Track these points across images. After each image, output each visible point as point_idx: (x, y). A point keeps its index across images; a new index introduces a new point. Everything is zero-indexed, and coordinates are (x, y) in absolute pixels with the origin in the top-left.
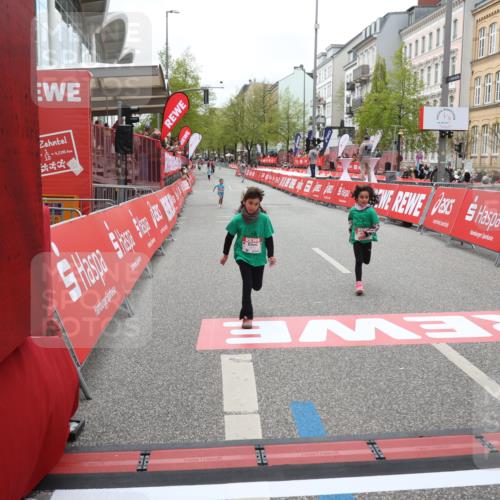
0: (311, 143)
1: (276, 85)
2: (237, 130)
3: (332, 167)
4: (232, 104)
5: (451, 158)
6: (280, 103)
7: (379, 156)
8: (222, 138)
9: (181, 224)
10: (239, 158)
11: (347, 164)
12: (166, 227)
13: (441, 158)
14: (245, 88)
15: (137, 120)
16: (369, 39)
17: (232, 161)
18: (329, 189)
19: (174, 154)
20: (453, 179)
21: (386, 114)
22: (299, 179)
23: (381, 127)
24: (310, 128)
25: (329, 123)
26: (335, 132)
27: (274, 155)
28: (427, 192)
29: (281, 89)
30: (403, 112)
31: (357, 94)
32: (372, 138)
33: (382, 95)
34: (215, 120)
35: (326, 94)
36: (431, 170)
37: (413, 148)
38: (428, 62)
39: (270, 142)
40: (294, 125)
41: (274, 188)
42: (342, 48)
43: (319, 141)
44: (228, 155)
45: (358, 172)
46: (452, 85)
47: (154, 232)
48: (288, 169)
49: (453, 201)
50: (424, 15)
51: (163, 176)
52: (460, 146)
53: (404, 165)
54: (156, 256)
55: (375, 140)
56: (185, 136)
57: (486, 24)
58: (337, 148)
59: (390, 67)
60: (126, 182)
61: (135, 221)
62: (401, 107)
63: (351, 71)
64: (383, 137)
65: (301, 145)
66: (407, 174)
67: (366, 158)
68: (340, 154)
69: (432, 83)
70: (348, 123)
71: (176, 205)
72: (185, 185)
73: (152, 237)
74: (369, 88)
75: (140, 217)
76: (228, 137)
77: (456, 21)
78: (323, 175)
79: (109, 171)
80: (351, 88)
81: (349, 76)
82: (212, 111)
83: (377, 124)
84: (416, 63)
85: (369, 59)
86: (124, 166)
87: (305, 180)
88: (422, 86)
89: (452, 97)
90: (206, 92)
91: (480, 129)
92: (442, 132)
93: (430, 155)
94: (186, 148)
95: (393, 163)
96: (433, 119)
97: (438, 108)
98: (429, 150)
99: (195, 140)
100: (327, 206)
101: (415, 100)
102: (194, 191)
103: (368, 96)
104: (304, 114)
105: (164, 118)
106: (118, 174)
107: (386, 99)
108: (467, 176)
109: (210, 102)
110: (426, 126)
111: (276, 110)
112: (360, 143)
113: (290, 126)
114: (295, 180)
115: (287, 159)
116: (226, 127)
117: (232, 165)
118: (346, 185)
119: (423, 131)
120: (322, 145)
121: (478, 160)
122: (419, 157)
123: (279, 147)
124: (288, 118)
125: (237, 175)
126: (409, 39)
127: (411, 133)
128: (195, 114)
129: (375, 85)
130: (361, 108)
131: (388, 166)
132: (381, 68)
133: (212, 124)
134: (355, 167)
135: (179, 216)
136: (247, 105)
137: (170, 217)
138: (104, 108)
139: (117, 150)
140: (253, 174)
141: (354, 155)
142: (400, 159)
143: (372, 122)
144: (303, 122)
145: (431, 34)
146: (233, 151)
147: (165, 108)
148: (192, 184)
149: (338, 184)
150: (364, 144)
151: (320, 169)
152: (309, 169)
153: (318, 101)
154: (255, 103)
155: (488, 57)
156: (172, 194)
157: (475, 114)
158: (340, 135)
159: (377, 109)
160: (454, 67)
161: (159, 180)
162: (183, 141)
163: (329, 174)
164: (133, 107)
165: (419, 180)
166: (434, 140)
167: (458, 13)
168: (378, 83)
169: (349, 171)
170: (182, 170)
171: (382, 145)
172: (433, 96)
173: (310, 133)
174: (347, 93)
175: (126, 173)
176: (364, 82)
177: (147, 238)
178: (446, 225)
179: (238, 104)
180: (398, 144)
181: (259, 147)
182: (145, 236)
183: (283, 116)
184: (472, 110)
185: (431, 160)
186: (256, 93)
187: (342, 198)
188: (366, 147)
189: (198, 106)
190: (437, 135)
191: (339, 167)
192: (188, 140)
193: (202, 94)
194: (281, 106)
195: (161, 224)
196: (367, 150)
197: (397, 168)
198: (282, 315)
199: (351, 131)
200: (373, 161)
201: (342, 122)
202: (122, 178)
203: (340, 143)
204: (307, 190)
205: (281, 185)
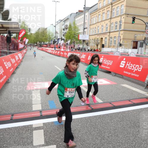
0: (54, 42)
1: (47, 28)
2: (37, 38)
3: (59, 48)
4: (36, 32)
5: (85, 46)
6: (47, 32)
7: (70, 45)
8: (34, 40)
9: (23, 60)
10: (38, 45)
11: (63, 47)
12: (19, 61)
13: (83, 46)
14: (39, 29)
15: (12, 35)
16: (68, 19)
17: (36, 46)
18: (59, 53)
19: (22, 44)
20: (85, 51)
21: (72, 36)
22: (52, 50)
23: (70, 39)
24: (54, 39)
25: (59, 38)
26: (60, 40)
27: (46, 45)
28: (80, 53)
29: (48, 29)
30: (75, 36)
31: (65, 31)
32: (68, 41)
33: (71, 32)
34: (32, 36)
35: (58, 31)
36: (81, 48)
37: (77, 44)
38: (80, 25)
39: (45, 42)
40: (51, 38)
41: (46, 52)
42: (62, 20)
43: (56, 42)
44: (35, 44)
45: (65, 49)
46: (85, 30)
47: (16, 62)
48: (49, 48)
49: (85, 55)
50: (80, 14)
51: (19, 49)
52: (87, 43)
53: (75, 47)
54: (17, 68)
55: (69, 42)
56: (25, 39)
57: (93, 17)
58: (61, 43)
59: (72, 25)
60: (9, 50)
61: (11, 59)
62: (74, 34)
63: (64, 26)
64: (71, 41)
65: (52, 42)
66: (76, 50)
67: (67, 46)
68: (61, 45)
69: (81, 29)
70: (63, 38)
71: (22, 56)
72: (25, 51)
73: (16, 63)
74: (68, 30)
75: (13, 59)
76: (35, 40)
77: (86, 16)
78: (57, 49)
79: (5, 47)
80: (64, 30)
81: (63, 27)
82: (31, 34)
83: (70, 38)
84: (78, 25)
85: (68, 23)
86: (9, 46)
87: (53, 50)
88: (79, 30)
89: (86, 33)
90: (30, 29)
91: (91, 40)
92: (83, 40)
93: (81, 45)
94: (25, 42)
95: (73, 47)
96: (81, 37)
97: (83, 35)
98: (81, 44)
99: (27, 41)
100: (58, 56)
101: (78, 33)
102: (27, 52)
103: (67, 32)
104: (53, 35)
105: (19, 35)
106: (7, 48)
107: (71, 33)
108: (89, 50)
109: (31, 32)
110: (80, 39)
111: (47, 34)
112: (66, 42)
113: (50, 38)
114: (51, 51)
115: (49, 45)
116: (35, 38)
117: (36, 47)
118: (63, 52)
119: (79, 40)
120: (57, 42)
121: (91, 47)
122: (79, 46)
123: (47, 43)
124: (49, 36)
125: (37, 49)
126: (76, 19)
127: (77, 40)
128: (27, 34)
129: (69, 30)
130: (66, 34)
131: (72, 48)
132: (70, 25)
133: (31, 37)
134: (65, 48)
135: (23, 58)
136: (40, 33)
137: (21, 59)
138: (3, 32)
139: (7, 42)
140: (41, 49)
141: (65, 45)
142: (74, 46)
143: (69, 37)
144: (53, 37)
145: (81, 18)
146: (37, 43)
147: (19, 33)
148: (27, 51)
149: (60, 51)
150: (67, 42)
151: (57, 48)
152: (54, 48)
153: (56, 32)
154: (42, 32)
155: (93, 24)
156: (21, 53)
157: (90, 37)
158: (61, 40)
159: (69, 35)
160: (86, 26)
161: (18, 50)
162: (24, 41)
163: (59, 49)
164: (11, 32)
165: (78, 51)
166: (82, 42)
167: (87, 14)
168: (70, 29)
169: (63, 49)
170: (24, 47)
171: (71, 43)
172: (82, 32)
173: (54, 40)
174: (63, 31)
175: (9, 48)
176: (67, 29)
177: (14, 64)
178: (84, 60)
179: (38, 32)
180: (74, 43)
181: (43, 43)
182: (14, 63)
183: (48, 36)
184: (89, 36)
185: (81, 46)
186: (42, 30)
187: (61, 54)
188: (67, 43)
189: (27, 32)
190: (82, 41)
191: (61, 47)
192: (25, 41)
193: (29, 29)
194: (48, 33)
195: (18, 60)
196: (67, 44)
197: (74, 48)
198: (47, 81)
199: (64, 39)
200: (69, 46)
201: (62, 38)
202: (8, 49)
203: (61, 42)
204: (54, 53)
205: (48, 51)
